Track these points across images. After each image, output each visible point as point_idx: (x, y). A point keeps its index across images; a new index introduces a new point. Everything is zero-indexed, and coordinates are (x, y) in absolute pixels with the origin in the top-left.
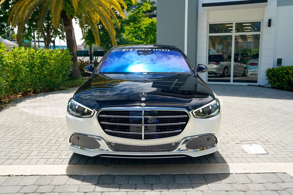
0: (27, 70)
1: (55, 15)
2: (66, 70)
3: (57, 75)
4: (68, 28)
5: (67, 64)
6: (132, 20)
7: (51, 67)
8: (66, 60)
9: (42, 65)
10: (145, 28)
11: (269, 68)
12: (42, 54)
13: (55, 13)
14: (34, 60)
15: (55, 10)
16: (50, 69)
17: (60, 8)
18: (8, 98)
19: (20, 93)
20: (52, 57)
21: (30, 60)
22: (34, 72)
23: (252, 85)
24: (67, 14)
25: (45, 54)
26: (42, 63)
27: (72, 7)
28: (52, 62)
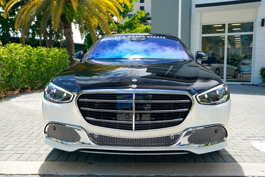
0: (23, 67)
1: (55, 18)
3: (54, 73)
4: (67, 30)
5: (64, 62)
6: (128, 26)
7: (48, 65)
8: (63, 58)
9: (40, 63)
11: (263, 67)
12: (40, 52)
13: (55, 16)
14: (31, 57)
15: (55, 13)
16: (47, 66)
17: (60, 11)
18: (4, 94)
19: (18, 90)
20: (50, 55)
21: (27, 57)
22: (31, 69)
23: (245, 84)
24: (67, 17)
25: (42, 52)
26: (39, 60)
27: (71, 11)
28: (49, 60)
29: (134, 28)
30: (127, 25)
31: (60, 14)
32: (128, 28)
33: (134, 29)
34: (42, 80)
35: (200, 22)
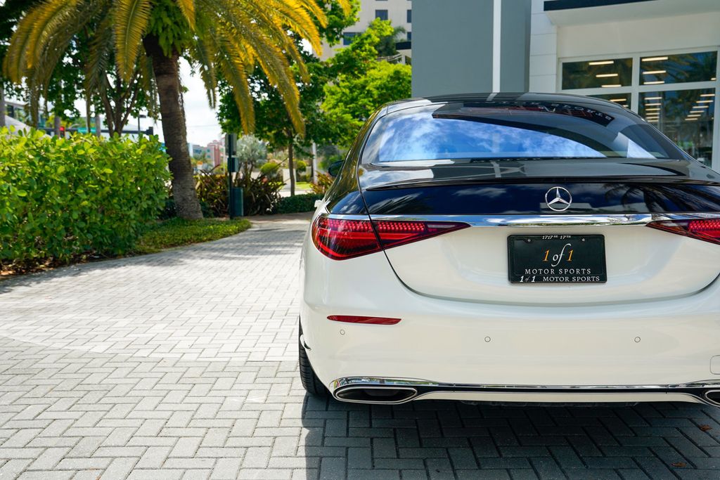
1: (125, 43)
2: (150, 197)
3: (123, 213)
4: (166, 81)
7: (102, 188)
8: (149, 166)
9: (77, 183)
10: (377, 89)
12: (75, 151)
13: (124, 39)
14: (46, 167)
15: (125, 30)
16: (100, 193)
17: (141, 23)
19: (10, 265)
20: (108, 157)
21: (36, 166)
22: (47, 202)
24: (162, 43)
25: (83, 149)
26: (75, 176)
27: (176, 23)
28: (104, 174)
29: (359, 73)
30: (339, 62)
31: (140, 31)
32: (344, 73)
33: (360, 75)
34: (85, 235)
35: (557, 54)
